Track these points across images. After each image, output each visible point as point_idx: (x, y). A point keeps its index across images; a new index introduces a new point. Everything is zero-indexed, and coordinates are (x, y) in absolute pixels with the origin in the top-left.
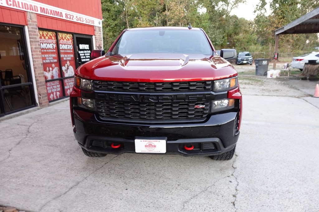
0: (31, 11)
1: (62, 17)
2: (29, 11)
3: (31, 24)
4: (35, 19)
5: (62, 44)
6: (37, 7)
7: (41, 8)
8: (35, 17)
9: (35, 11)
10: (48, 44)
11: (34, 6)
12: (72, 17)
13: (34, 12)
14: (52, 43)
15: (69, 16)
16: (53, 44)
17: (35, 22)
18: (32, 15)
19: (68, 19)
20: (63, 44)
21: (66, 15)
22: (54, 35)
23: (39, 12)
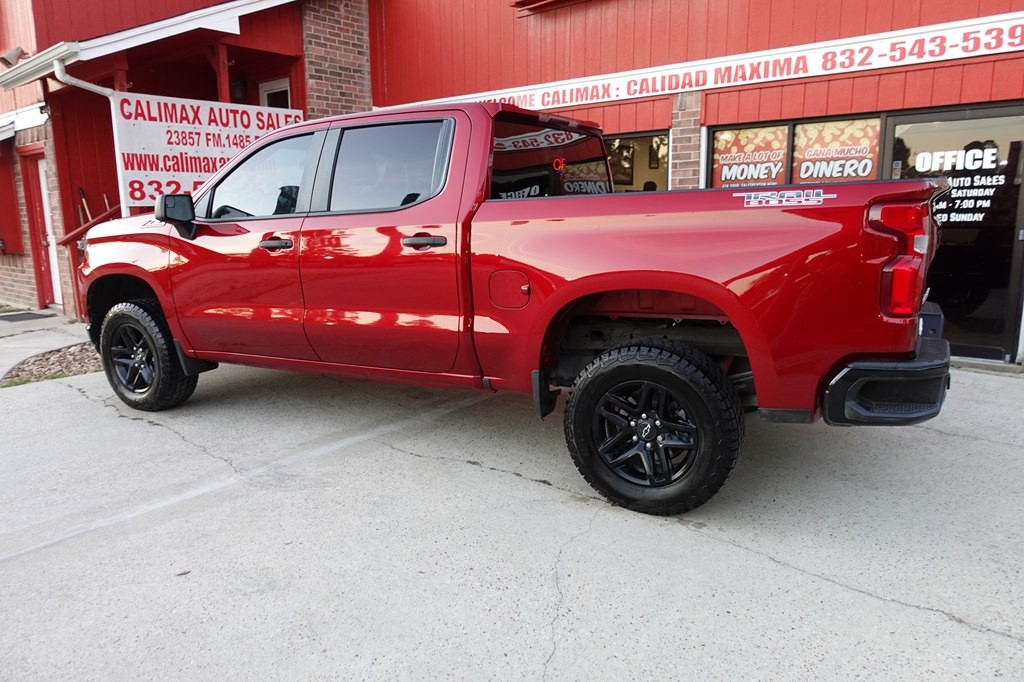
0: (687, 89)
1: (805, 69)
2: (680, 90)
3: (679, 123)
4: (694, 106)
5: (814, 162)
6: (705, 73)
7: (718, 71)
8: (697, 102)
9: (697, 84)
10: (752, 166)
11: (698, 73)
12: (858, 58)
13: (694, 88)
14: (769, 161)
15: (839, 59)
16: (772, 165)
17: (694, 114)
18: (689, 99)
19: (838, 70)
20: (821, 160)
21: (830, 58)
22: (781, 137)
23: (710, 84)
